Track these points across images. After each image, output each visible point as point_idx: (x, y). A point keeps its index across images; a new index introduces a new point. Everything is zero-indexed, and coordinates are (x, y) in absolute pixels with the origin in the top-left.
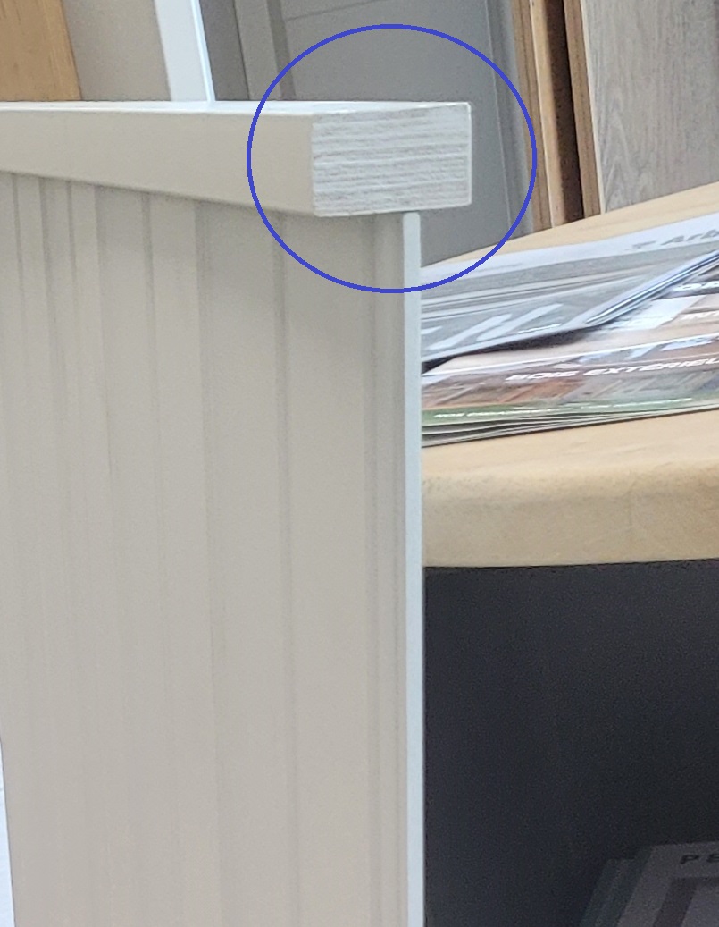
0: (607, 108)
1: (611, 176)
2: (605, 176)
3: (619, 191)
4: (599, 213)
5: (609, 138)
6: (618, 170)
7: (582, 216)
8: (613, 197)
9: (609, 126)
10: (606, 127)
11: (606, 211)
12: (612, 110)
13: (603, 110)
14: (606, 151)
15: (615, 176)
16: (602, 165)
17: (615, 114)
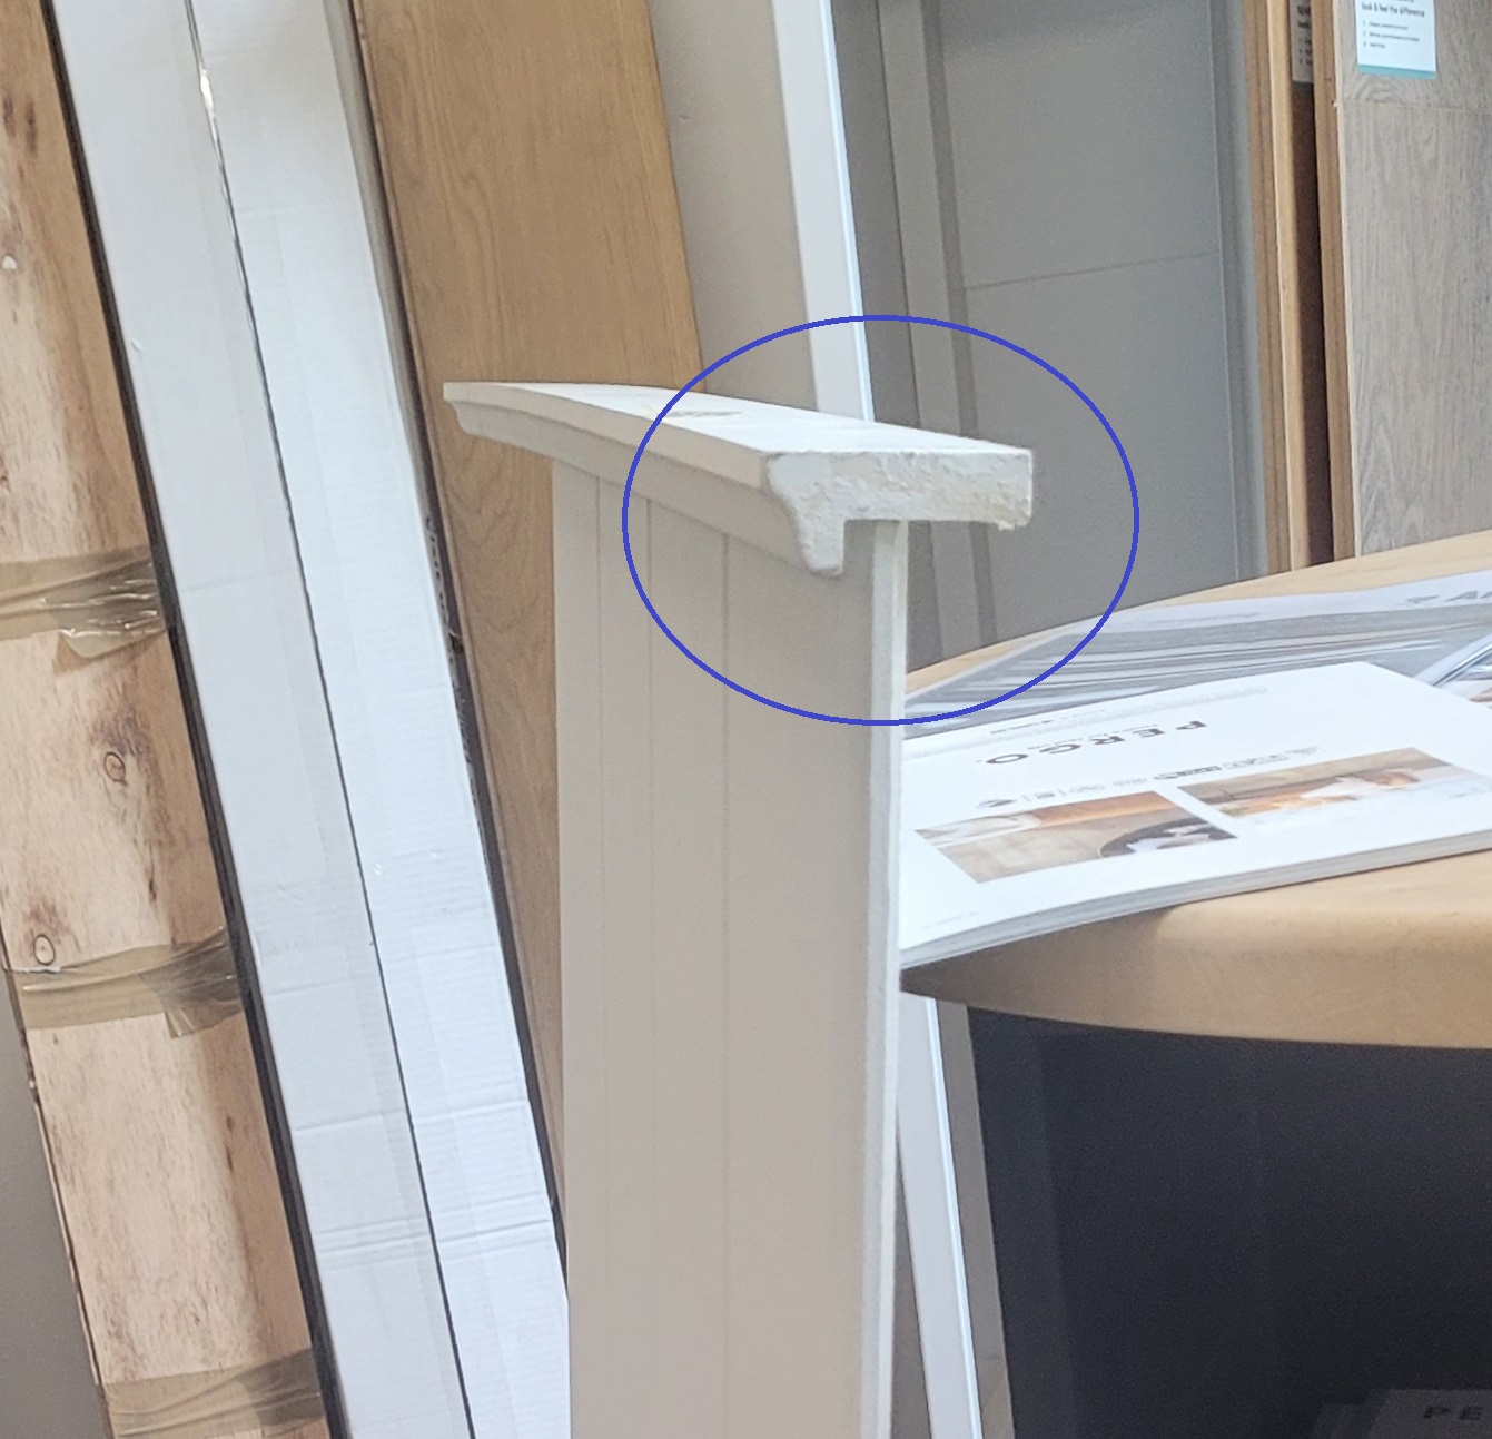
0: (1371, 422)
1: (1371, 506)
2: (1364, 506)
3: (1380, 526)
4: (1353, 556)
5: (1371, 459)
6: (1381, 498)
7: (1331, 559)
8: (1372, 534)
9: (1373, 443)
10: (1368, 447)
11: (1362, 554)
12: (1378, 426)
13: (1366, 422)
14: (1367, 476)
15: (1376, 509)
16: (1360, 492)
17: (1381, 429)
